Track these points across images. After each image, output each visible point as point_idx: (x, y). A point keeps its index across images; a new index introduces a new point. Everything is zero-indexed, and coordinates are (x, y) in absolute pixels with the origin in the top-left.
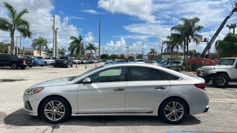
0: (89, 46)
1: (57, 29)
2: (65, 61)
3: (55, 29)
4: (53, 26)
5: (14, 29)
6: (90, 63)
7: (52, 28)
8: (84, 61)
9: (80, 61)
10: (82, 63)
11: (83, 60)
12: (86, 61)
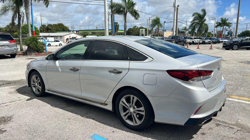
0: (220, 22)
1: (178, 6)
2: (173, 40)
3: (176, 6)
4: (174, 4)
5: (127, 12)
6: (215, 43)
7: (173, 5)
8: (207, 41)
9: (200, 41)
10: (204, 43)
11: (206, 39)
12: (209, 40)
